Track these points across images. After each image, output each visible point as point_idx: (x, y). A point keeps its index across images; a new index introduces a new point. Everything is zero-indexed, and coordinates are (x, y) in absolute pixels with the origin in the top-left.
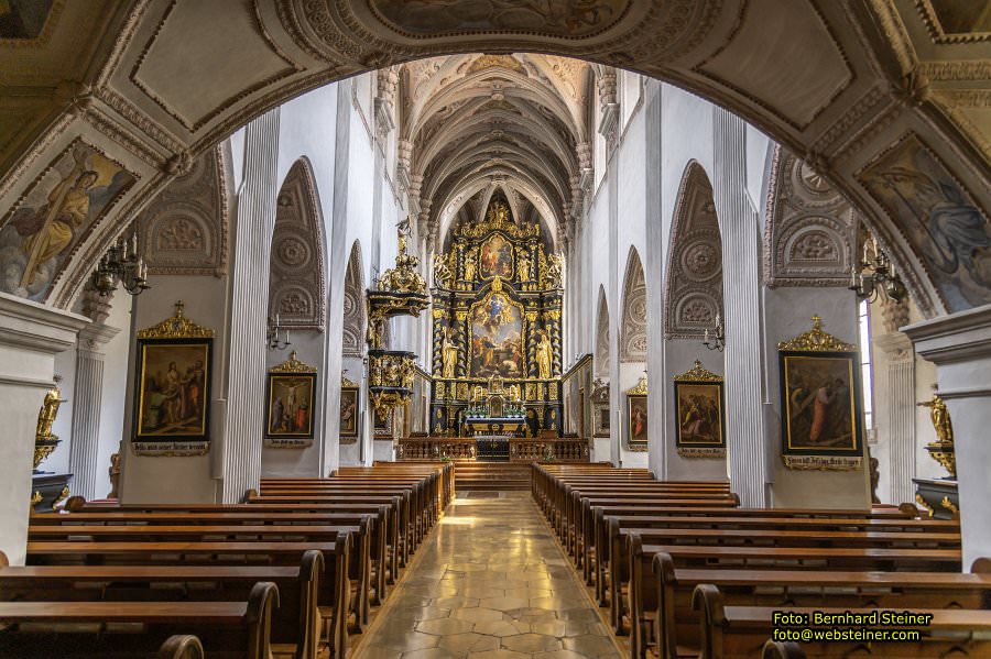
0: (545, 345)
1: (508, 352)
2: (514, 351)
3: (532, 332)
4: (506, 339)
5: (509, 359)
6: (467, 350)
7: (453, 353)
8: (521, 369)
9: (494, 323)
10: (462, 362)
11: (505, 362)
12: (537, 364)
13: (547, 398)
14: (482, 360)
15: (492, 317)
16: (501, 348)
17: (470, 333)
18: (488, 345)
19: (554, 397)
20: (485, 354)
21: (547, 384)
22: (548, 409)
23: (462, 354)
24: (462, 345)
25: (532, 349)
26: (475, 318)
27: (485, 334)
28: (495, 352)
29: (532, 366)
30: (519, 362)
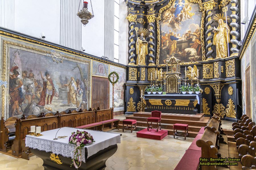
0: (223, 28)
1: (189, 41)
2: (194, 40)
3: (210, 20)
4: (187, 31)
5: (189, 47)
6: (157, 44)
7: (145, 47)
8: (199, 53)
9: (177, 21)
10: (151, 53)
11: (187, 50)
12: (214, 47)
13: (223, 75)
14: (168, 51)
15: (176, 16)
16: (184, 39)
17: (159, 31)
18: (172, 38)
19: (231, 74)
20: (170, 46)
21: (223, 62)
22: (224, 86)
23: (152, 47)
24: (151, 41)
25: (209, 35)
26: (163, 19)
27: (170, 30)
28: (178, 43)
29: (210, 49)
30: (198, 48)
